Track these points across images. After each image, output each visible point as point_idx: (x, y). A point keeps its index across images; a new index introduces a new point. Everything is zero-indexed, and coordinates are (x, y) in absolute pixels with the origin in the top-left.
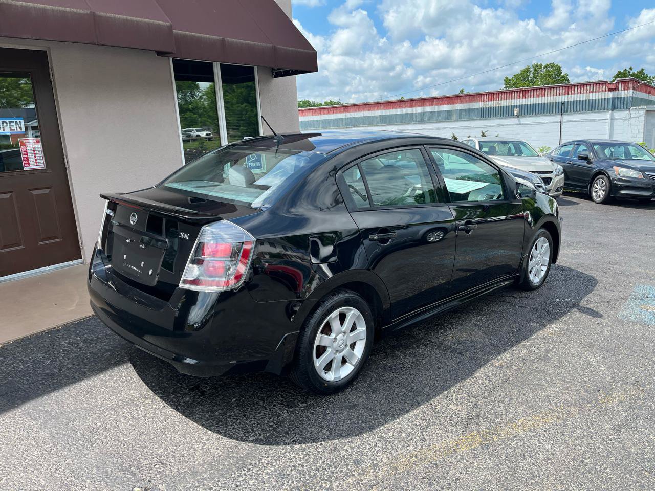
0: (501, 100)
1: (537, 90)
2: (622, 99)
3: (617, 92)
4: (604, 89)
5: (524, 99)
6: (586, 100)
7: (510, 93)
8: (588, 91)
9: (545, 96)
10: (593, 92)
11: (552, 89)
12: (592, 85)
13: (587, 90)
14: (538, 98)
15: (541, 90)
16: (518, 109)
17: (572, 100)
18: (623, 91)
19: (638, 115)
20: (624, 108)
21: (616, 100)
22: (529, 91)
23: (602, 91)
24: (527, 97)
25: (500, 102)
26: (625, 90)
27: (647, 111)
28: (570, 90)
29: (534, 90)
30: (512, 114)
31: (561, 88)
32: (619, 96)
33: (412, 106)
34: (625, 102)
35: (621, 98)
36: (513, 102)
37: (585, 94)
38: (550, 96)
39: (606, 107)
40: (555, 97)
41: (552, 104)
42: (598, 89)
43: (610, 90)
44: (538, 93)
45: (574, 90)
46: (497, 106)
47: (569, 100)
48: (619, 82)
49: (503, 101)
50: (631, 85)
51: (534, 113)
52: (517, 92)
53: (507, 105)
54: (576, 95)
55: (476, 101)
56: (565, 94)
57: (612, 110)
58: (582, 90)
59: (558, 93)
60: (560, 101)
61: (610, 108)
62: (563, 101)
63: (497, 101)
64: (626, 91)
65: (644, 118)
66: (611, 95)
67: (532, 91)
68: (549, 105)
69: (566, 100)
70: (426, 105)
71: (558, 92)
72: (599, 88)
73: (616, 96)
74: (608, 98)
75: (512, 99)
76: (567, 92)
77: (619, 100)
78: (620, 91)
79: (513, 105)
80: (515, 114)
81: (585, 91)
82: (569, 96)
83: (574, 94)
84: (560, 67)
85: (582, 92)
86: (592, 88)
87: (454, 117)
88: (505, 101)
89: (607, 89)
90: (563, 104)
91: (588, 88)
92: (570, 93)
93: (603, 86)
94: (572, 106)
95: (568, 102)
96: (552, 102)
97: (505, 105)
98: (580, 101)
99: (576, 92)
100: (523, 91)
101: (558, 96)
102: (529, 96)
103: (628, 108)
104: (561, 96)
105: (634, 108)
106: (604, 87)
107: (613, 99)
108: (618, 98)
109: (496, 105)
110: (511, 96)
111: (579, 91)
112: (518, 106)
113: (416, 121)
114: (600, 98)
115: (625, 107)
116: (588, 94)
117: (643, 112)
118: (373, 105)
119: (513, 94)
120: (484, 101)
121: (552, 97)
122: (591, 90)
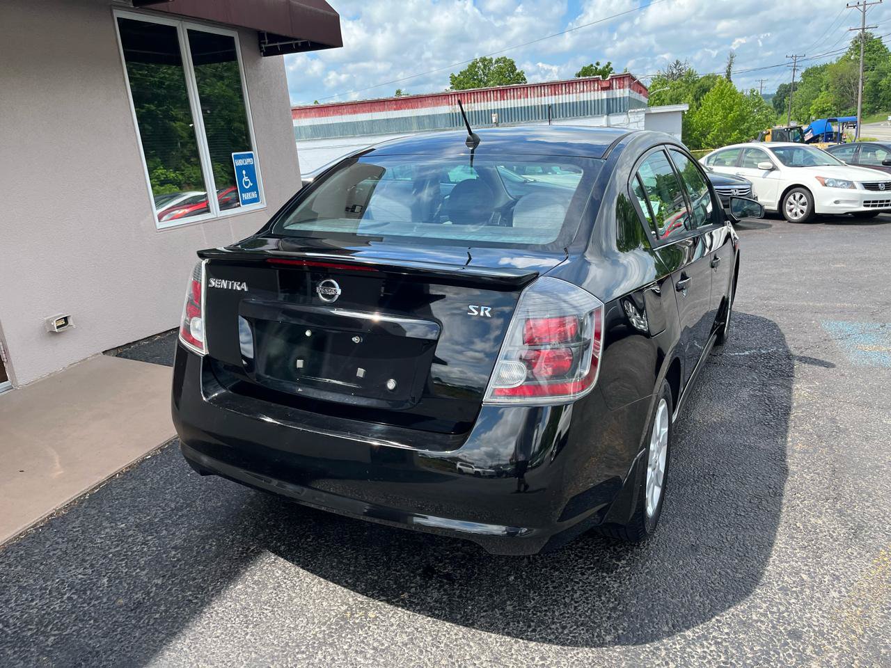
0: (474, 102)
1: (517, 89)
2: (618, 99)
3: (611, 91)
4: (596, 88)
5: (502, 101)
6: (577, 102)
7: (485, 93)
8: (578, 91)
9: (527, 97)
10: (583, 91)
11: (536, 89)
12: (582, 83)
13: (576, 89)
14: (519, 100)
15: (522, 89)
16: (496, 114)
17: (561, 102)
18: (618, 90)
19: (637, 119)
20: (620, 111)
21: (611, 102)
22: (508, 91)
23: (594, 90)
24: (506, 98)
25: (473, 105)
26: (620, 88)
27: (646, 114)
28: (557, 89)
29: (514, 89)
30: (490, 121)
31: (546, 87)
32: (614, 97)
33: (355, 112)
34: (622, 104)
35: (616, 98)
36: (489, 105)
37: (574, 95)
38: (534, 97)
39: (600, 112)
40: (539, 98)
41: (537, 108)
42: (589, 88)
43: (603, 89)
44: (519, 93)
45: (562, 89)
46: (470, 110)
47: (557, 103)
48: (613, 79)
49: (476, 104)
50: (626, 83)
51: (517, 120)
52: (493, 91)
53: (483, 109)
54: (564, 96)
55: (442, 104)
56: (552, 95)
57: (608, 114)
58: (571, 89)
59: (543, 94)
60: (547, 104)
61: (605, 112)
62: (550, 103)
63: (470, 105)
64: (622, 90)
65: (643, 123)
66: (604, 95)
67: (512, 90)
68: (533, 108)
69: (554, 103)
70: (375, 111)
71: (543, 91)
72: (590, 86)
73: (610, 97)
74: (602, 100)
75: (487, 101)
76: (553, 92)
77: (615, 101)
78: (615, 90)
79: (489, 109)
80: (494, 121)
81: (574, 91)
82: (557, 96)
83: (562, 94)
84: (513, 62)
85: (571, 92)
86: (582, 86)
87: (415, 126)
88: (479, 104)
89: (600, 88)
90: (550, 107)
91: (578, 86)
92: (557, 93)
93: (594, 84)
94: (561, 110)
95: (555, 104)
96: (536, 104)
97: (480, 109)
98: (570, 103)
99: (564, 92)
100: (500, 90)
101: (543, 97)
102: (509, 97)
103: (625, 112)
104: (546, 98)
105: (632, 111)
106: (596, 85)
107: (608, 100)
108: (613, 99)
109: (468, 109)
110: (486, 97)
111: (567, 91)
112: (496, 111)
113: (364, 133)
114: (593, 99)
115: (622, 110)
116: (578, 95)
117: (643, 115)
118: (297, 111)
119: (489, 95)
120: (452, 104)
121: (536, 98)
122: (582, 89)
